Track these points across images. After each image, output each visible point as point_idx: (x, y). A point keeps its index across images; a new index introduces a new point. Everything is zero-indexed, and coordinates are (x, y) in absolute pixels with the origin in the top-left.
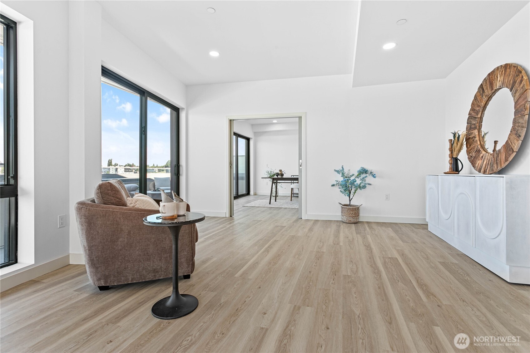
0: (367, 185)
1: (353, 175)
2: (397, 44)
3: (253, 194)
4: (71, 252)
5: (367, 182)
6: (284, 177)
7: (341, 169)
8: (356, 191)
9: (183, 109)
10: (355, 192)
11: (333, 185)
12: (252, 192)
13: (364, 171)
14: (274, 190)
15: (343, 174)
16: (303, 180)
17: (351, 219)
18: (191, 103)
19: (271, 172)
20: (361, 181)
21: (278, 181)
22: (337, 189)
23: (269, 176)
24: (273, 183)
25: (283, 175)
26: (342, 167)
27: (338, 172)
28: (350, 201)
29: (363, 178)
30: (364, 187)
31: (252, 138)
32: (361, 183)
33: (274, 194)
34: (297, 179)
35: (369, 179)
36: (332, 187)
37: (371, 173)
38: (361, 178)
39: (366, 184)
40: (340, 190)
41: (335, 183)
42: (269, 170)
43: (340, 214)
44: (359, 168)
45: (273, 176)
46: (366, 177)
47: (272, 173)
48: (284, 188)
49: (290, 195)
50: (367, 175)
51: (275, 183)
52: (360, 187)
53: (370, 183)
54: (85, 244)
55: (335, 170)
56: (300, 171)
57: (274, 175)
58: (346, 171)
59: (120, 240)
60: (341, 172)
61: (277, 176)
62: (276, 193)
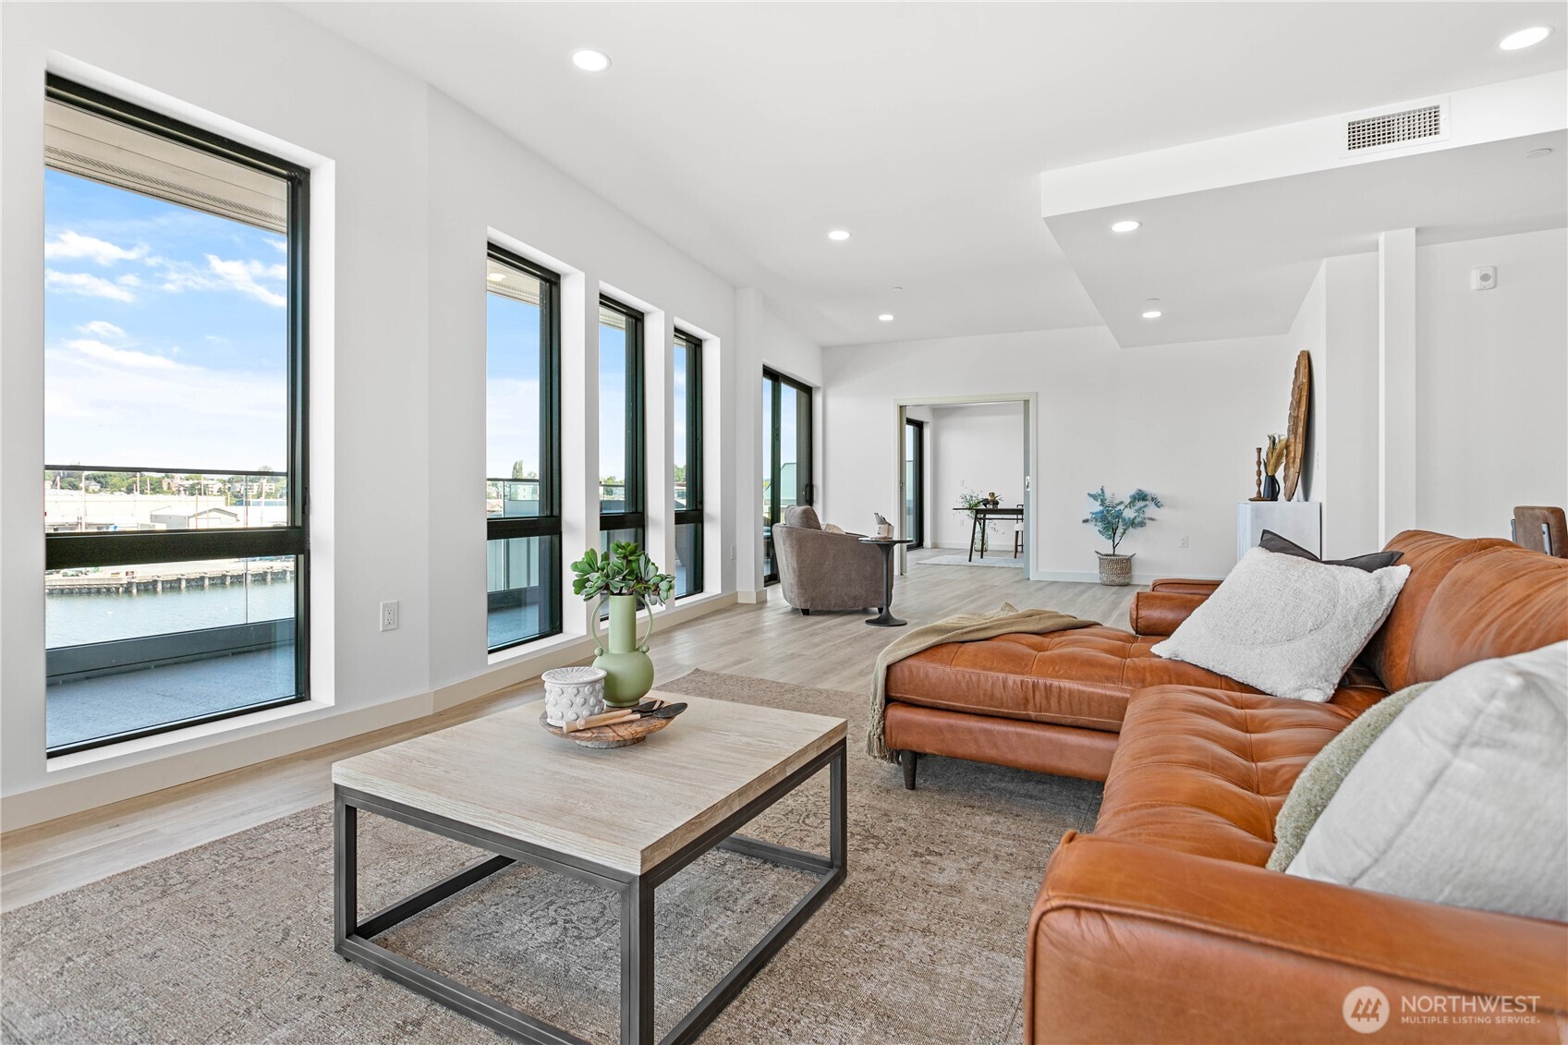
0: (1147, 521)
1: (1122, 503)
2: (1162, 313)
3: (929, 546)
4: (738, 590)
5: (1147, 515)
6: (999, 507)
7: (1100, 492)
8: (1125, 530)
9: (818, 388)
10: (1124, 533)
11: (1086, 521)
12: (927, 541)
13: (1141, 497)
14: (978, 536)
15: (1102, 501)
16: (1031, 513)
17: (1114, 578)
18: (832, 377)
19: (972, 497)
20: (1136, 514)
21: (987, 516)
22: (1094, 529)
23: (967, 506)
24: (976, 519)
25: (997, 503)
26: (1102, 490)
27: (1094, 497)
28: (1114, 548)
29: (1141, 508)
30: (1142, 524)
31: (927, 423)
32: (1135, 517)
33: (978, 546)
34: (1020, 512)
35: (1151, 510)
36: (1084, 524)
37: (1153, 499)
38: (1136, 508)
39: (1145, 518)
40: (1097, 528)
41: (1089, 517)
42: (968, 493)
43: (1097, 571)
44: (1133, 492)
45: (976, 505)
46: (1146, 506)
47: (974, 499)
48: (1000, 533)
49: (1014, 549)
50: (1147, 503)
51: (981, 519)
52: (1132, 523)
53: (1153, 517)
54: (795, 566)
55: (1089, 494)
56: (1027, 495)
57: (979, 503)
58: (1108, 495)
59: (827, 563)
60: (1099, 497)
61: (985, 505)
62: (983, 544)
